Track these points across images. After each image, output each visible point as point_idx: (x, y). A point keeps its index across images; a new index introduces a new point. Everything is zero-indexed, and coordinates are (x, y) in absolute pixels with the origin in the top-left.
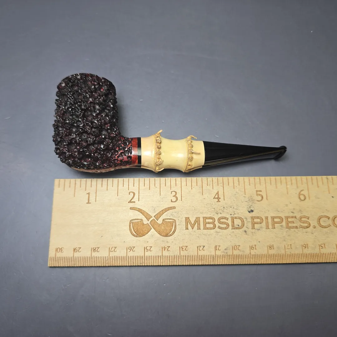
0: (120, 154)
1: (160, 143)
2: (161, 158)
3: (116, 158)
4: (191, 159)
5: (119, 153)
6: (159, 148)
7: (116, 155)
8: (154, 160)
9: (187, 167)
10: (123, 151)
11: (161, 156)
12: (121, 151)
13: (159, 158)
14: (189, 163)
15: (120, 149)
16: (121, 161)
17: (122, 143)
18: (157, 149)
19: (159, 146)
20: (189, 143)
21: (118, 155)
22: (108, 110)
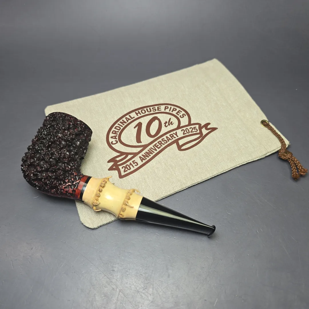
0: (67, 186)
1: (103, 187)
2: (99, 200)
3: (63, 188)
4: (123, 210)
5: (67, 184)
6: (100, 191)
7: (64, 186)
8: (92, 200)
9: (119, 215)
10: (71, 184)
11: (99, 198)
12: (69, 184)
13: (97, 200)
14: (122, 213)
15: (68, 182)
16: (67, 192)
17: (73, 177)
18: (99, 192)
19: (100, 190)
20: (128, 195)
21: (65, 186)
22: (73, 147)
